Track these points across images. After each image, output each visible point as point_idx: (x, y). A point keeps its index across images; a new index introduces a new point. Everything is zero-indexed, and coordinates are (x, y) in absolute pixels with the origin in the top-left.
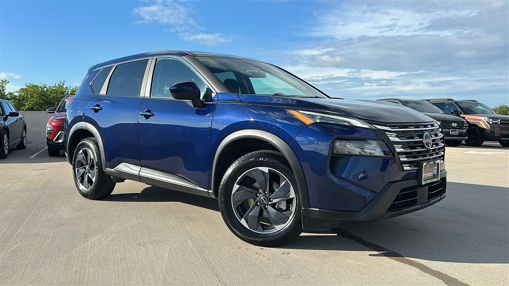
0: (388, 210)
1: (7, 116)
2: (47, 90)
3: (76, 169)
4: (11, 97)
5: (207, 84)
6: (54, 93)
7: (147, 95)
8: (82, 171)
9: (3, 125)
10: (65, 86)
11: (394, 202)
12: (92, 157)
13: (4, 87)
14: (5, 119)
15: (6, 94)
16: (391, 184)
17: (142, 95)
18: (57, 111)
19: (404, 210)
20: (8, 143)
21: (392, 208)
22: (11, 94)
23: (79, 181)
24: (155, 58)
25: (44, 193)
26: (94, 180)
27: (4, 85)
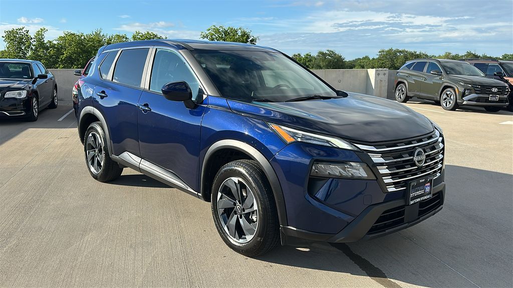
0: (368, 232)
1: (36, 78)
2: (85, 38)
3: (88, 151)
4: (50, 45)
5: (200, 83)
6: (91, 41)
7: (147, 87)
8: (92, 153)
9: (31, 88)
10: (101, 34)
11: (375, 224)
12: (100, 142)
13: (43, 35)
14: (34, 82)
15: (45, 42)
16: (372, 206)
17: (142, 86)
18: (83, 74)
19: (387, 231)
20: (38, 106)
21: (372, 230)
22: (50, 42)
23: (90, 163)
24: (155, 47)
25: (59, 172)
26: (102, 164)
27: (43, 33)
